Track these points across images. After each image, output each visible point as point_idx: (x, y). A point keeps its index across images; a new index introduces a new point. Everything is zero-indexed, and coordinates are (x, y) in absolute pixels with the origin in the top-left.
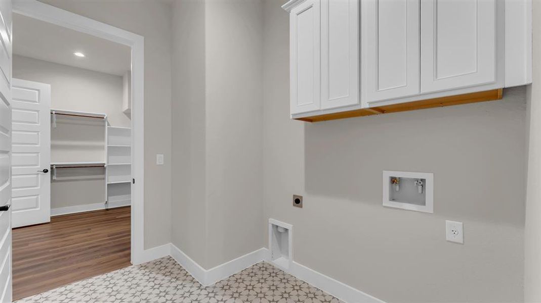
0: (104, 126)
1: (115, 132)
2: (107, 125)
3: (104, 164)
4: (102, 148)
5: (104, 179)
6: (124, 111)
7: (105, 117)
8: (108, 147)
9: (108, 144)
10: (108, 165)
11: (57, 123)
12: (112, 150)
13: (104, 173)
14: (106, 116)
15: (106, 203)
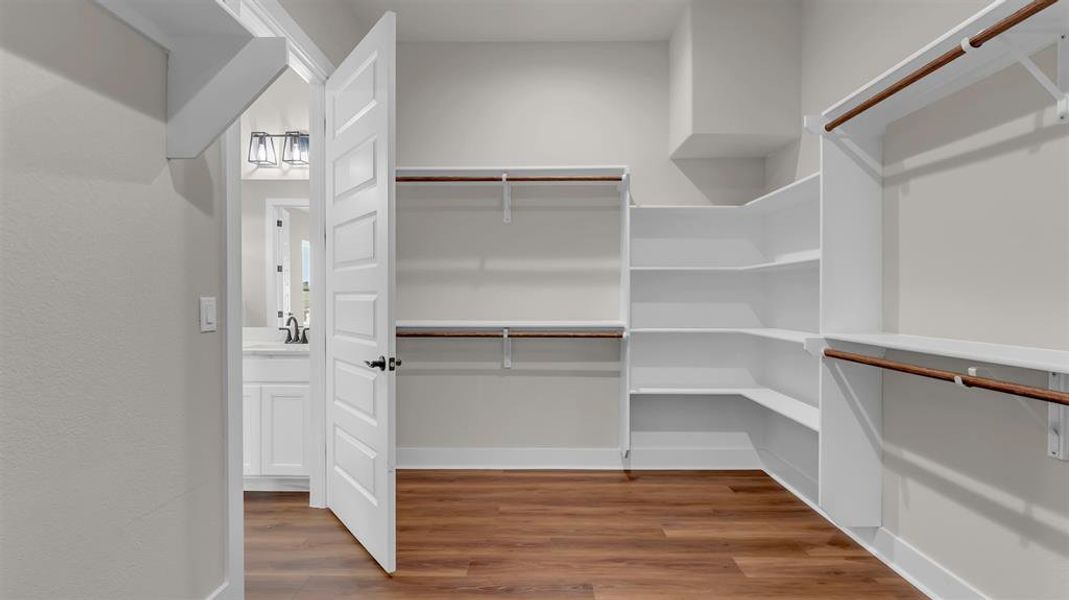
0: (619, 208)
1: (650, 222)
2: (628, 203)
3: (622, 329)
4: (614, 277)
5: (618, 374)
6: (671, 153)
7: (624, 176)
8: (632, 272)
9: (631, 265)
10: (632, 334)
11: (513, 208)
12: (645, 284)
13: (618, 356)
14: (627, 171)
15: (626, 456)
